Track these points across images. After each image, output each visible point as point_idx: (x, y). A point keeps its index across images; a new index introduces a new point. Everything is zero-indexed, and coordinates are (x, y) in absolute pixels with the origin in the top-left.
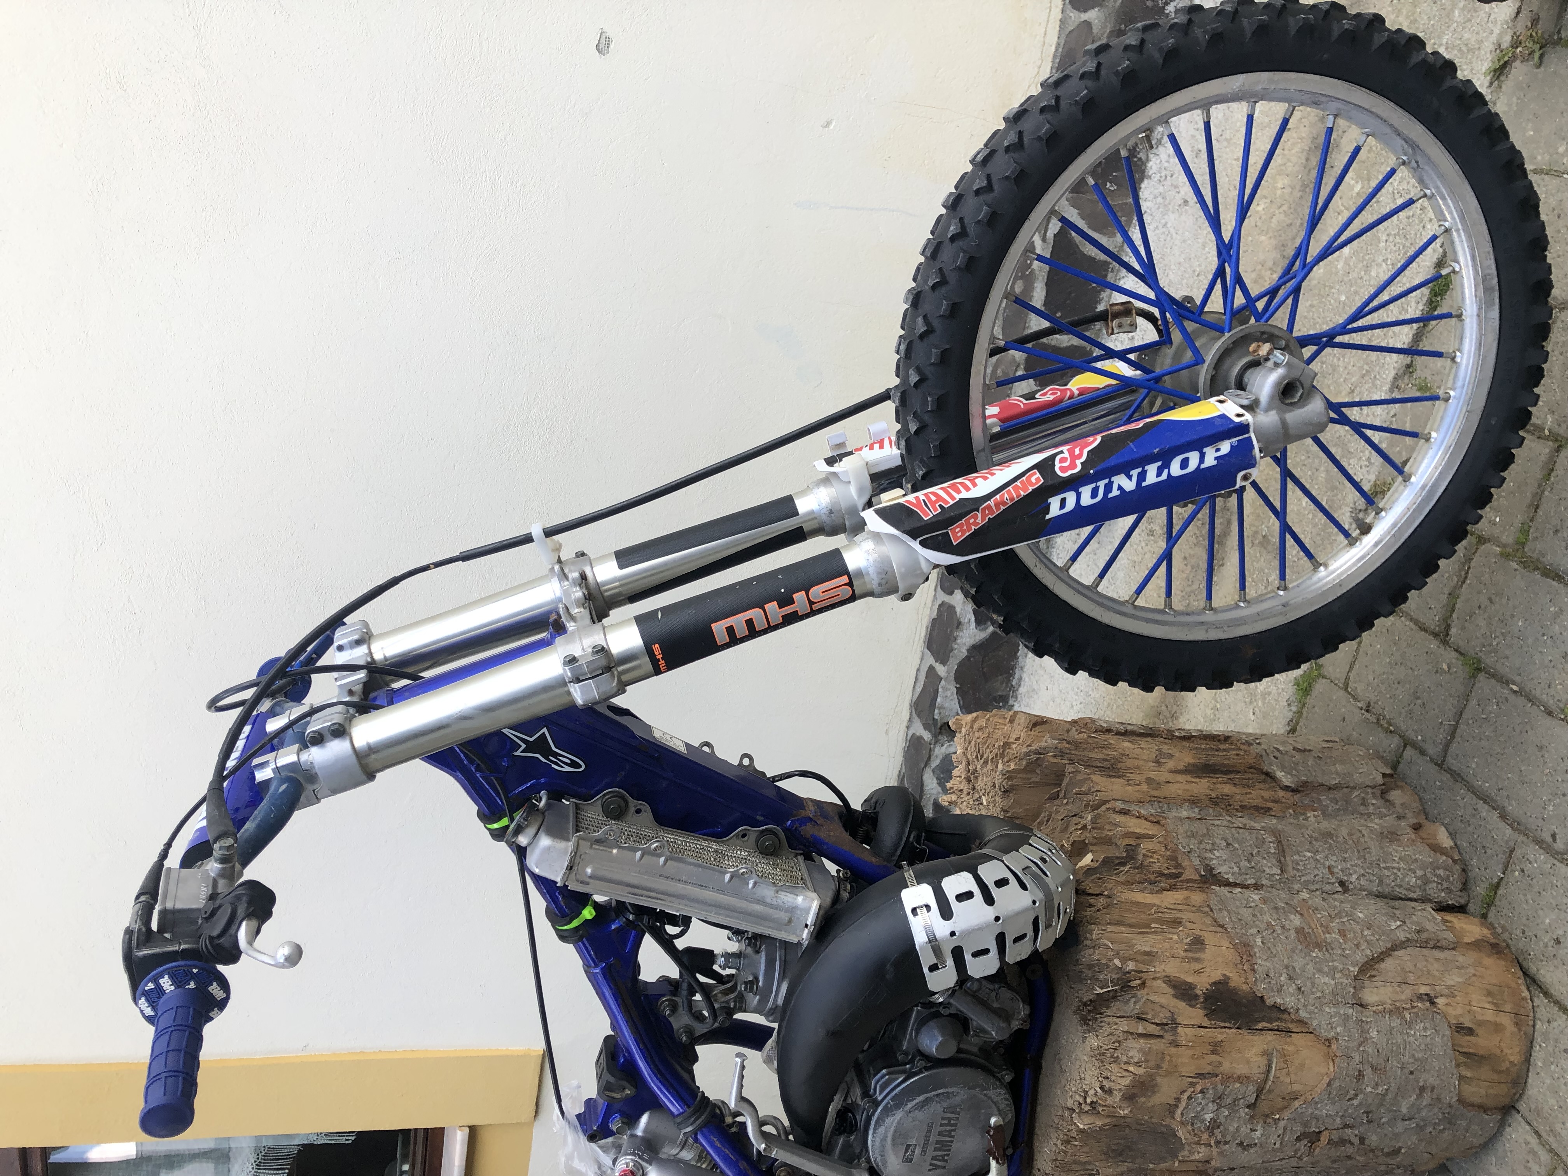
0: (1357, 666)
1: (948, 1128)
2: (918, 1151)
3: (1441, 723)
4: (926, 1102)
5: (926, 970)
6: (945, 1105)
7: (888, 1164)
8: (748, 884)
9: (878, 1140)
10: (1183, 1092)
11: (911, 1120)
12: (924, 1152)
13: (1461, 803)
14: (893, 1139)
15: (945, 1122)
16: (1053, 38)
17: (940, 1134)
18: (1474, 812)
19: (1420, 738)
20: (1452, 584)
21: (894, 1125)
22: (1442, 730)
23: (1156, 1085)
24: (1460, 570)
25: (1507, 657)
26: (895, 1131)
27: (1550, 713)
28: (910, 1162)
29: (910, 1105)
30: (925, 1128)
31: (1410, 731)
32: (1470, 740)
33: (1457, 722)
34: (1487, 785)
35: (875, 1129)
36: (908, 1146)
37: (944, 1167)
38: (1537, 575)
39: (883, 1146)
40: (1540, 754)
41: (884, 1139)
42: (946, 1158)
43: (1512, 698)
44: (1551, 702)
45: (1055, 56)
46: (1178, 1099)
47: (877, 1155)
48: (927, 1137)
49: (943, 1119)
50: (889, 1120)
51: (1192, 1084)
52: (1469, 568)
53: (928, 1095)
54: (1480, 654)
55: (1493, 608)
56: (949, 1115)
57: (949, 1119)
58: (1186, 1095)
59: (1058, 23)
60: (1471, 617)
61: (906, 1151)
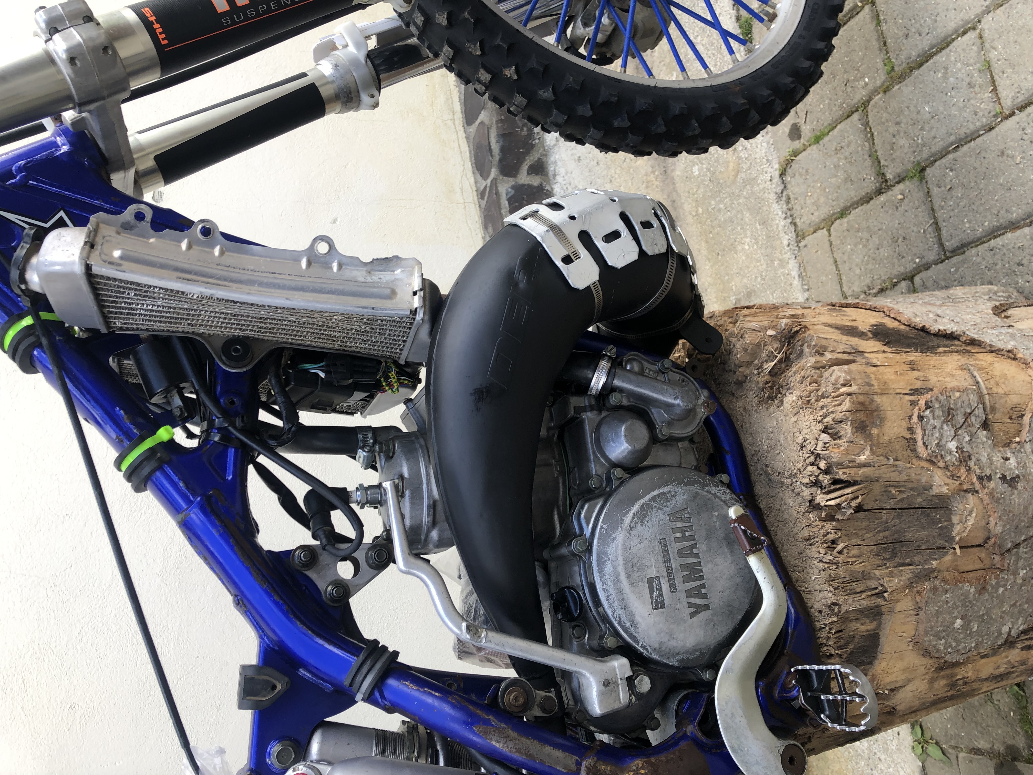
0: (844, 278)
1: (687, 544)
2: (665, 587)
3: (924, 232)
4: (645, 509)
5: (559, 264)
6: (668, 510)
7: (638, 619)
8: (331, 268)
9: (610, 584)
10: (910, 417)
11: (636, 541)
12: (673, 587)
13: (979, 259)
14: (629, 577)
15: (678, 535)
16: (465, 148)
17: (680, 553)
18: (992, 252)
19: (917, 260)
20: (868, 149)
21: (620, 552)
22: (928, 236)
23: (877, 409)
24: (866, 136)
25: (935, 138)
26: (626, 563)
27: (991, 129)
28: (663, 606)
29: (628, 519)
30: (658, 548)
31: (908, 266)
32: (952, 214)
33: (935, 218)
34: (986, 224)
35: (600, 571)
36: (650, 581)
37: (707, 607)
38: (916, 73)
39: (620, 591)
40: (1005, 157)
41: (617, 580)
42: (703, 591)
43: (958, 154)
44: (984, 120)
45: (470, 157)
46: (911, 429)
47: (619, 611)
48: (667, 562)
49: (674, 530)
50: (611, 550)
51: (914, 403)
52: (870, 129)
53: (642, 501)
54: (916, 159)
55: (902, 125)
56: (679, 525)
57: (682, 530)
58: (915, 419)
59: (465, 140)
60: (892, 149)
61: (651, 592)
